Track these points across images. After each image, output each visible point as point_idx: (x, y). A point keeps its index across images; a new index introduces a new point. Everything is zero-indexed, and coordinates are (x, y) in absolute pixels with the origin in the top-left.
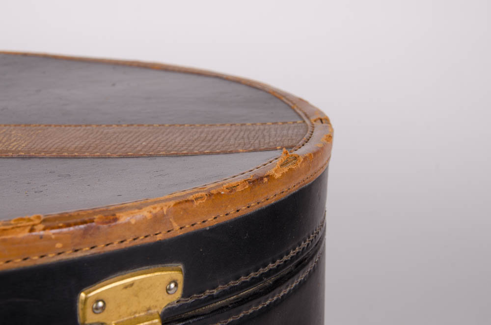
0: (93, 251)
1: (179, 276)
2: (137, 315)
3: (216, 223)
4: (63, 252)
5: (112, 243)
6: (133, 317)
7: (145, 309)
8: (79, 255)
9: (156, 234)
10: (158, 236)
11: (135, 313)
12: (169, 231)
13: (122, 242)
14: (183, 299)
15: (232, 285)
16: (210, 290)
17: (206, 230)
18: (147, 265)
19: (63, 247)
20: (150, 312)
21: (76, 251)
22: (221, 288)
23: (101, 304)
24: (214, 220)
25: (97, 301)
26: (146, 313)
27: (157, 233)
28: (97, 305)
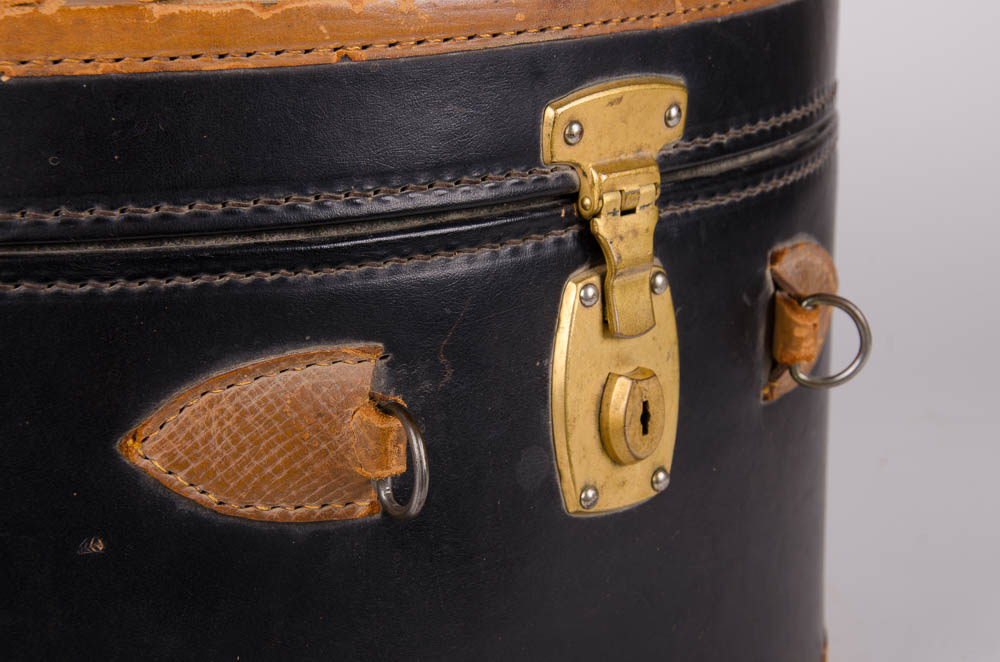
0: (567, 33)
1: (681, 96)
2: (623, 157)
3: (731, 12)
4: (525, 31)
5: (592, 23)
6: (618, 159)
7: (635, 149)
8: (547, 36)
9: (652, 17)
10: (654, 19)
11: (621, 153)
12: (668, 15)
13: (605, 22)
14: (683, 143)
15: (748, 132)
16: (719, 133)
17: (716, 23)
18: (639, 72)
19: (526, 20)
20: (641, 153)
21: (543, 30)
22: (733, 133)
23: (576, 128)
24: (729, 7)
25: (572, 123)
26: (635, 155)
27: (653, 14)
28: (571, 129)
